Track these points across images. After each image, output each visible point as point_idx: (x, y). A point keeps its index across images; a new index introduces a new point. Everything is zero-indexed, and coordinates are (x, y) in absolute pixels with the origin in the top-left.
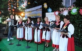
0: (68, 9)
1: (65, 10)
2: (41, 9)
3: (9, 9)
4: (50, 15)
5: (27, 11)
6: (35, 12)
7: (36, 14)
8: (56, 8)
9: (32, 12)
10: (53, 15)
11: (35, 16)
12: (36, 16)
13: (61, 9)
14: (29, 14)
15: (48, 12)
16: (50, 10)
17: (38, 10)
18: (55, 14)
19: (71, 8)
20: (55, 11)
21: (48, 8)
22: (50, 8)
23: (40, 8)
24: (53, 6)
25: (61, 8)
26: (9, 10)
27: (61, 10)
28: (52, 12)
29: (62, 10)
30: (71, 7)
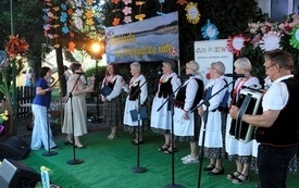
0: (282, 26)
1: (268, 29)
2: (177, 27)
3: (46, 27)
4: (210, 49)
5: (117, 33)
6: (151, 36)
7: (152, 44)
8: (235, 24)
9: (139, 39)
10: (224, 50)
11: (149, 55)
12: (154, 53)
13: (254, 27)
14: (125, 47)
15: (202, 39)
16: (211, 31)
17: (162, 31)
18: (230, 46)
19: (291, 25)
20: (233, 37)
21: (202, 23)
22: (212, 22)
23: (172, 24)
24: (221, 16)
25: (253, 25)
26: (48, 32)
27: (253, 31)
28: (220, 37)
29: (259, 31)
30: (292, 20)
